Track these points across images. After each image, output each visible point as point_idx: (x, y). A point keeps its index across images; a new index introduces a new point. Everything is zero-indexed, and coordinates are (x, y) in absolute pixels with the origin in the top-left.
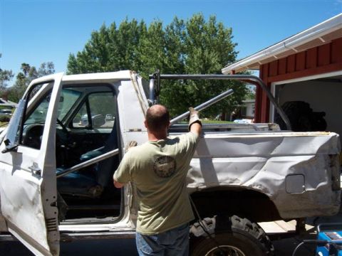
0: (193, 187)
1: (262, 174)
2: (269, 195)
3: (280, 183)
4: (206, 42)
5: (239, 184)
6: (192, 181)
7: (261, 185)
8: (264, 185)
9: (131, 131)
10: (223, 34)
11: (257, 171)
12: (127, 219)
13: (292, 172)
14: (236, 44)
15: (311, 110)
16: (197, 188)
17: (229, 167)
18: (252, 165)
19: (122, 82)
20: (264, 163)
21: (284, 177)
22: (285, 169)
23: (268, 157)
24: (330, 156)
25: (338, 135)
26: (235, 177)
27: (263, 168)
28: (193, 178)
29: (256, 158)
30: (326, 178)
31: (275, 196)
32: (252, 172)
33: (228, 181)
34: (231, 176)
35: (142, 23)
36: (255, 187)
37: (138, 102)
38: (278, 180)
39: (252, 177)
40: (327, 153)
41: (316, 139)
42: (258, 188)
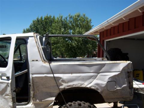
0: (63, 88)
1: (95, 81)
2: (99, 91)
3: (104, 85)
5: (84, 86)
6: (62, 85)
7: (95, 87)
8: (97, 86)
9: (33, 61)
11: (93, 80)
12: (31, 103)
13: (110, 80)
15: (122, 52)
16: (64, 88)
17: (80, 78)
18: (91, 77)
19: (29, 38)
20: (97, 76)
21: (106, 83)
22: (107, 79)
23: (99, 73)
24: (128, 72)
25: (131, 62)
26: (83, 83)
27: (96, 78)
28: (63, 83)
29: (93, 73)
30: (126, 83)
31: (102, 92)
32: (91, 80)
33: (79, 85)
34: (81, 82)
35: (54, 17)
36: (92, 88)
39: (91, 83)
40: (126, 71)
41: (121, 64)
42: (94, 88)
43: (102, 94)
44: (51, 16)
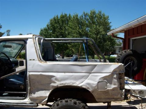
0: (56, 85)
1: (87, 81)
2: (90, 90)
4: (97, 22)
5: (76, 85)
6: (55, 83)
7: (86, 86)
8: (88, 86)
9: (30, 60)
10: (105, 18)
11: (84, 80)
12: (28, 98)
13: (100, 81)
14: (111, 23)
16: (57, 86)
17: (72, 77)
18: (83, 77)
19: (29, 39)
20: (88, 76)
21: (97, 83)
22: (98, 79)
23: (90, 73)
24: (120, 74)
25: (123, 64)
27: (88, 78)
28: (56, 81)
30: (117, 84)
31: (93, 91)
32: (82, 80)
33: (71, 84)
34: (73, 81)
35: (70, 15)
36: (83, 87)
37: (34, 48)
38: (94, 84)
39: (82, 82)
40: (118, 72)
41: (112, 66)
42: (85, 87)
43: (92, 94)
44: (67, 15)
